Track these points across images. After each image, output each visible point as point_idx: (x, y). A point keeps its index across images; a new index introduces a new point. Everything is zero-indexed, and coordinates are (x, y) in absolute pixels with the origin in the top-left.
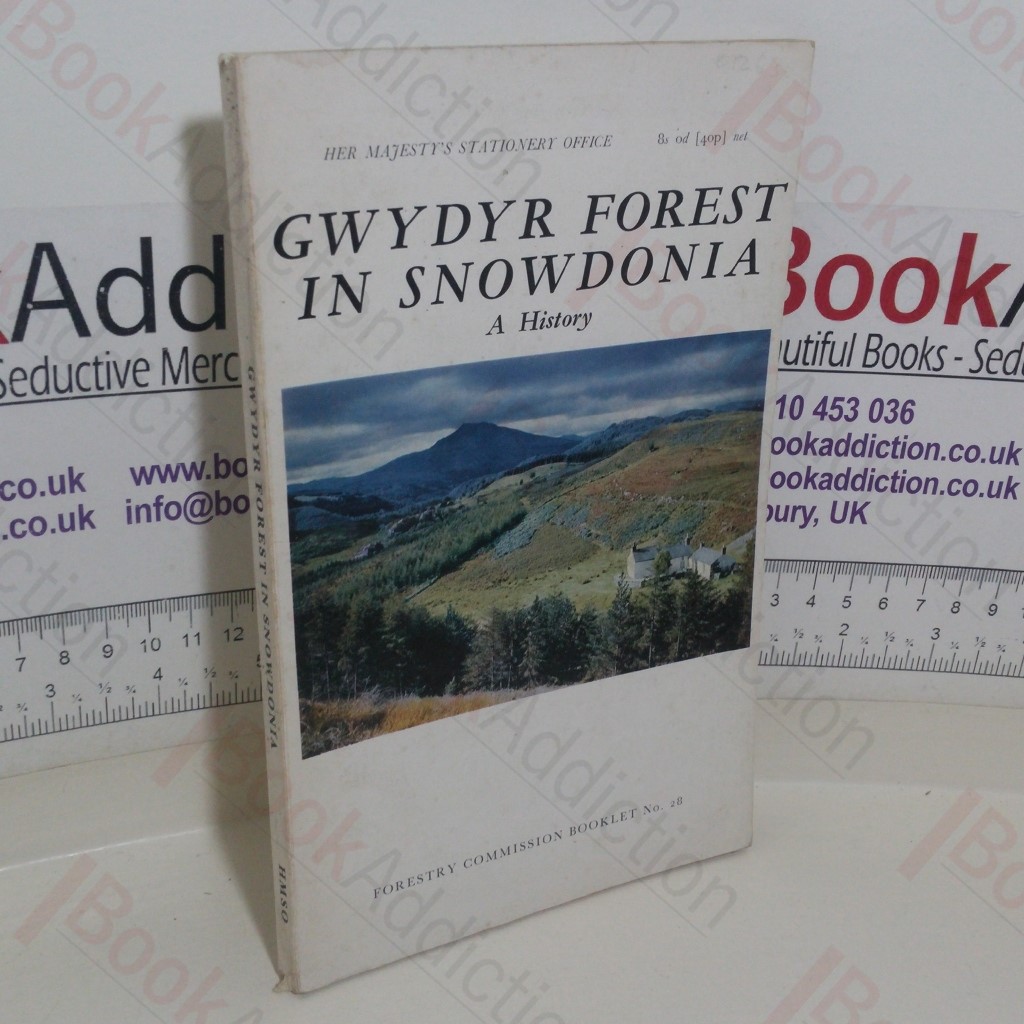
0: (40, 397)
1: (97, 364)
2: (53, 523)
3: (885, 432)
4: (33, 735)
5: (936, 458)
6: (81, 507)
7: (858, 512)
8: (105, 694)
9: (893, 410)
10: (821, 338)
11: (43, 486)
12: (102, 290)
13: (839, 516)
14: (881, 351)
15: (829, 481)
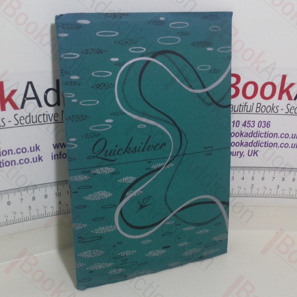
0: (28, 124)
1: (44, 115)
2: (31, 160)
3: (262, 130)
4: (25, 221)
5: (277, 137)
6: (39, 155)
7: (255, 153)
8: (45, 209)
9: (264, 124)
10: (244, 104)
11: (28, 149)
12: (46, 94)
13: (250, 154)
14: (261, 108)
15: (247, 144)
